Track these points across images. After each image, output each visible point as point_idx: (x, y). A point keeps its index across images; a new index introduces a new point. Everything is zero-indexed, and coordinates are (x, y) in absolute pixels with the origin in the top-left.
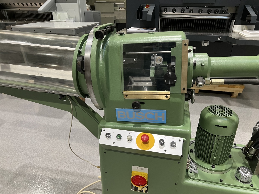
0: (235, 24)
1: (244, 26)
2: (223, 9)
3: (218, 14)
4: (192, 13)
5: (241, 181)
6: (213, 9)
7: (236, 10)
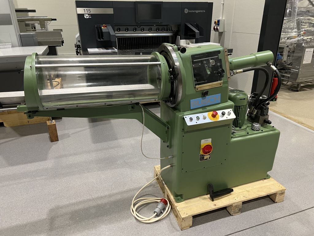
0: (180, 39)
1: (188, 41)
2: (168, 27)
3: (165, 32)
4: (143, 31)
5: (256, 131)
6: (160, 28)
7: (178, 28)
